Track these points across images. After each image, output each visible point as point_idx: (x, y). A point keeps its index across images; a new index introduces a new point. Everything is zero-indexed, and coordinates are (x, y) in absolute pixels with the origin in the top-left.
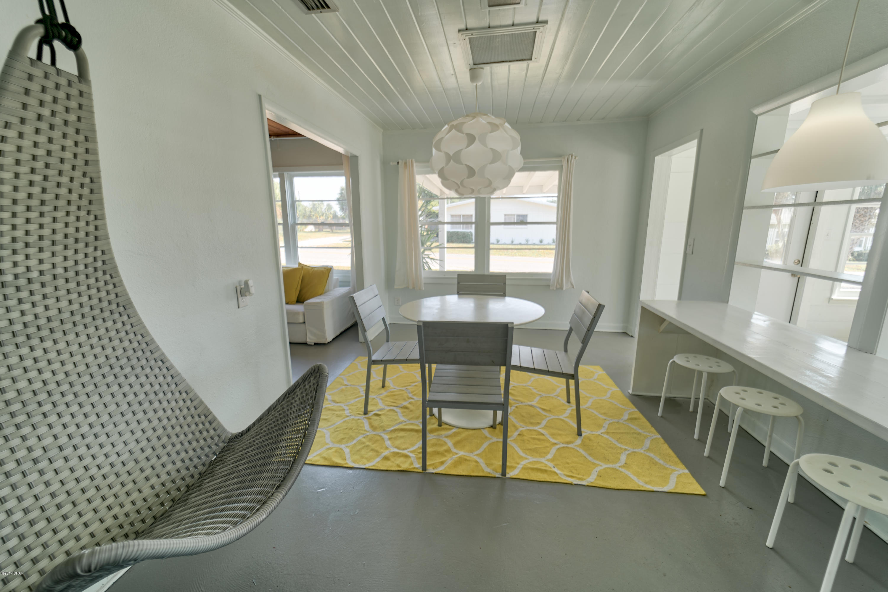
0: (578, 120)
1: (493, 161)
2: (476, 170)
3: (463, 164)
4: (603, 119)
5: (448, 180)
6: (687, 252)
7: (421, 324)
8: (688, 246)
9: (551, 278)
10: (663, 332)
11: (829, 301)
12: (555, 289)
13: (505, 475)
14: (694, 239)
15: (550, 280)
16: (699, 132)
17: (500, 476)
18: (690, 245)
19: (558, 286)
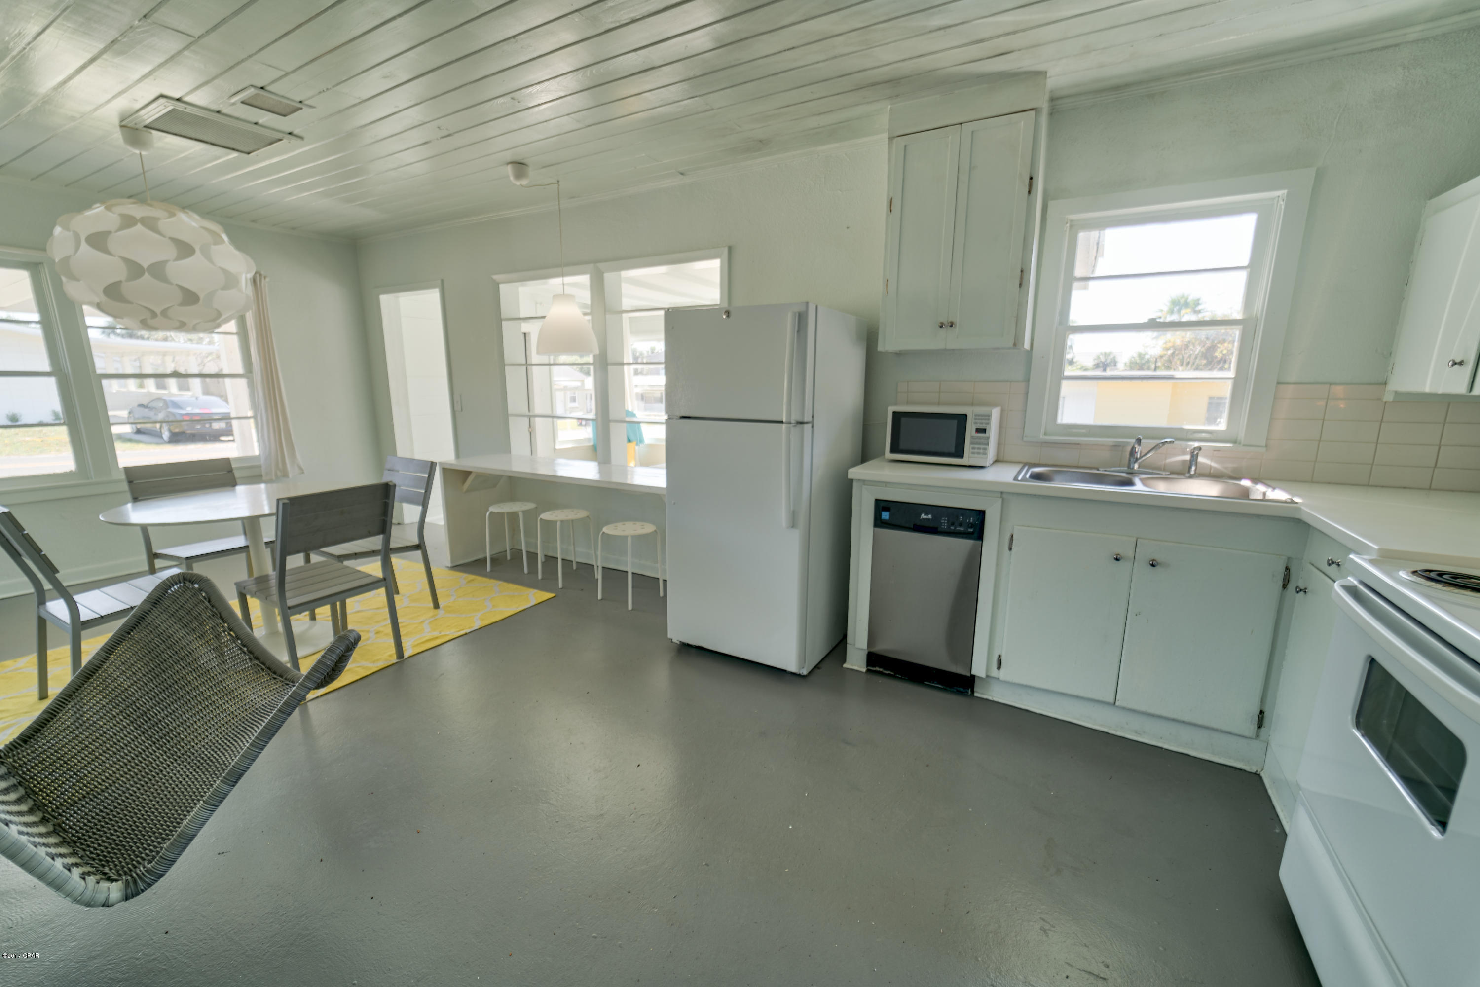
0: (253, 221)
1: (225, 287)
2: (202, 296)
3: (171, 283)
4: (293, 229)
5: (131, 303)
6: (456, 409)
7: (287, 501)
8: (455, 403)
9: (262, 462)
10: (468, 491)
11: (555, 451)
12: (274, 478)
13: (403, 657)
14: (461, 395)
15: (260, 466)
16: (439, 282)
17: (397, 661)
18: (457, 402)
19: (279, 473)
